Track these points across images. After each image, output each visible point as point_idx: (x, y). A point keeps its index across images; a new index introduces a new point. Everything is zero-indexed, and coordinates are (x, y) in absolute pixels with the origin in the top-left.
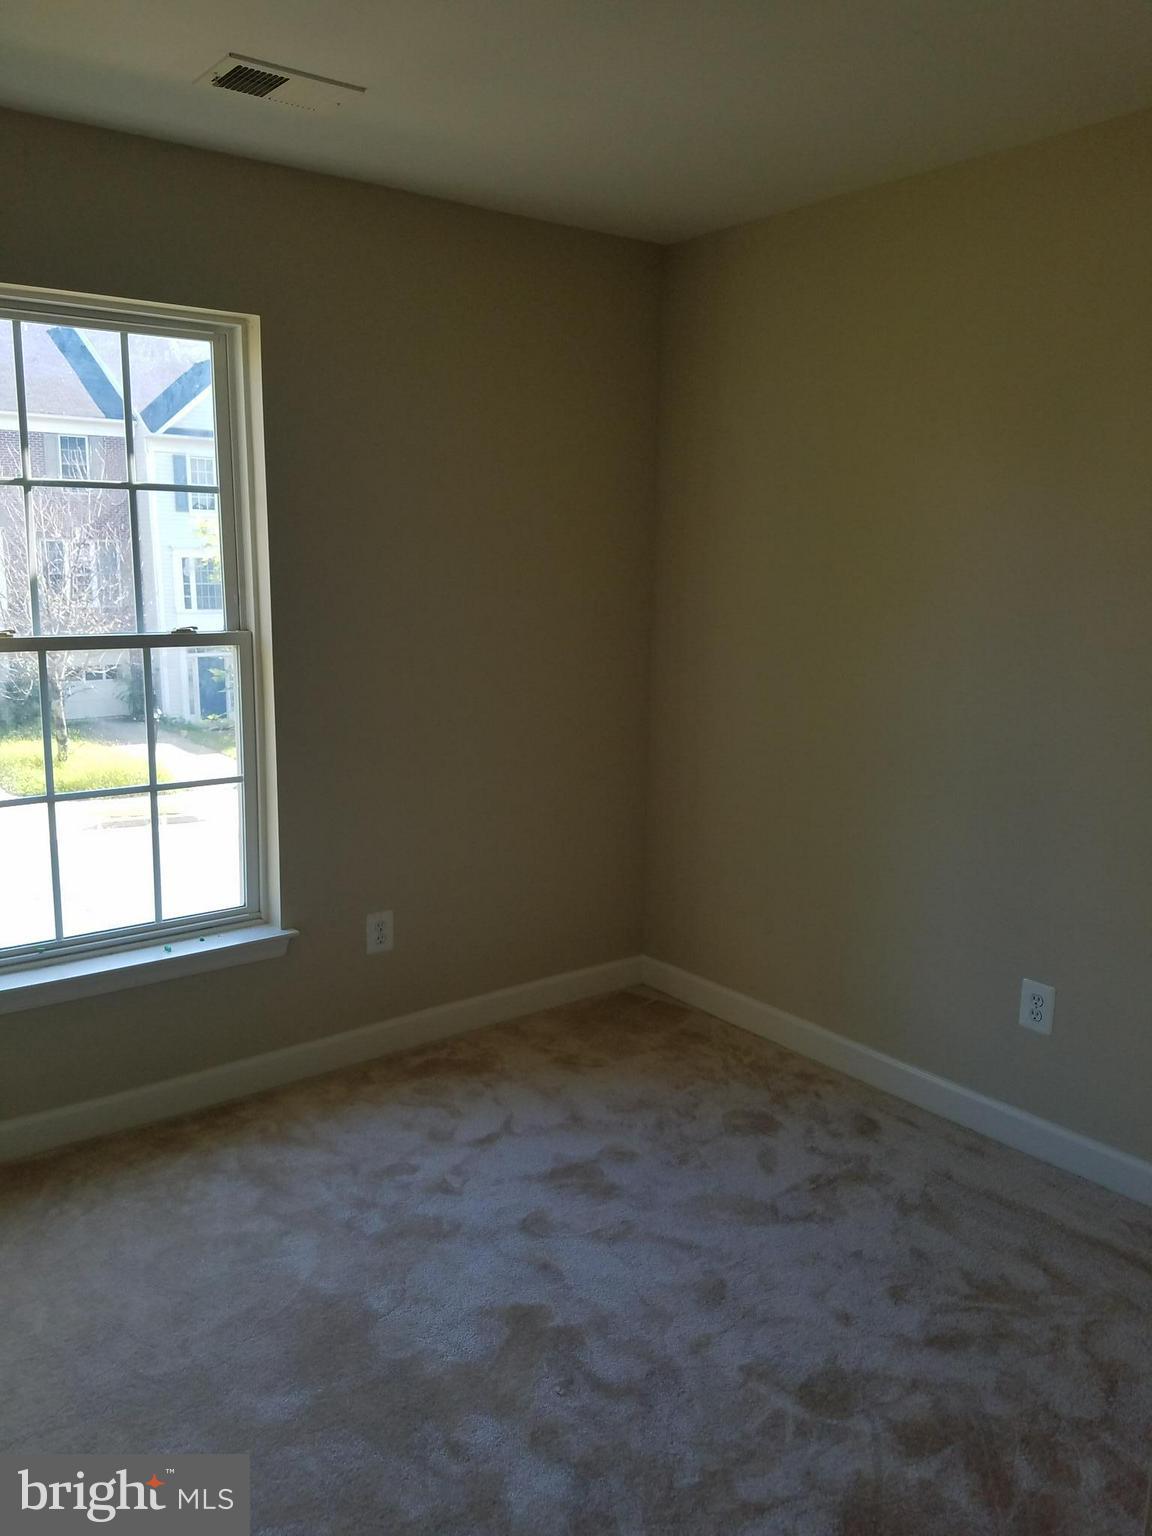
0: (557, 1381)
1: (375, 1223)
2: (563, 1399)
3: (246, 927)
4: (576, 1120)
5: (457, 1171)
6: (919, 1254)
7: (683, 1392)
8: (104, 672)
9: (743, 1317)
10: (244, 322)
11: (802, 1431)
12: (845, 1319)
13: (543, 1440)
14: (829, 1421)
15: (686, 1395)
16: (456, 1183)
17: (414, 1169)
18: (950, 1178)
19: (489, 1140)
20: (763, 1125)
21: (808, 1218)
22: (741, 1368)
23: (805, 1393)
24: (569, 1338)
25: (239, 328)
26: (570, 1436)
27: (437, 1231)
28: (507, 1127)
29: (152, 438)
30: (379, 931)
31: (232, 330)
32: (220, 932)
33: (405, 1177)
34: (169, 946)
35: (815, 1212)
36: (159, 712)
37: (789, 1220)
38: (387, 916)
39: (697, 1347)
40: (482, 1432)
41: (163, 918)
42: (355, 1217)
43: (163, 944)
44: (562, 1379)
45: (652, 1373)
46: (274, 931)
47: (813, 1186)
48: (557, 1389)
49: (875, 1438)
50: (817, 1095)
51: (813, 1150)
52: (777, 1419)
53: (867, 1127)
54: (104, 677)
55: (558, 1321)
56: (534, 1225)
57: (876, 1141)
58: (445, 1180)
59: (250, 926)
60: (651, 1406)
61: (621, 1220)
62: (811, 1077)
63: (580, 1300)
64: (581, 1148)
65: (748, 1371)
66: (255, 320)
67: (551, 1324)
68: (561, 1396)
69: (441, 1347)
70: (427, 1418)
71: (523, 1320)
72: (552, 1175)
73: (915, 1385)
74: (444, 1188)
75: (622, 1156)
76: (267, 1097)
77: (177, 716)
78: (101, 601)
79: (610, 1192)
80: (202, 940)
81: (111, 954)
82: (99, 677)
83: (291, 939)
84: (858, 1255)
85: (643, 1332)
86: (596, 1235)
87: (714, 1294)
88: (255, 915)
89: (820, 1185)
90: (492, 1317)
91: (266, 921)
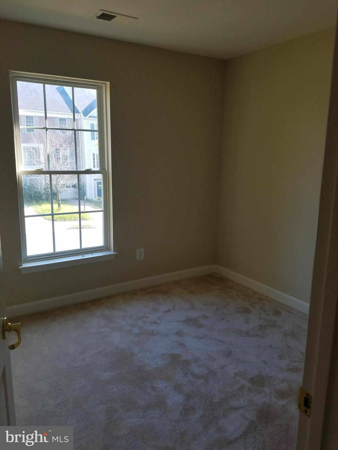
0: (182, 373)
1: (136, 330)
2: (184, 378)
3: (104, 251)
4: (193, 307)
5: (159, 318)
6: (289, 347)
7: (217, 378)
8: (71, 185)
9: (236, 360)
10: (105, 84)
11: (250, 390)
12: (265, 362)
13: (178, 388)
14: (258, 388)
15: (218, 379)
16: (158, 321)
17: (147, 317)
18: (300, 327)
19: (169, 311)
20: (247, 311)
21: (257, 336)
22: (234, 373)
23: (252, 381)
24: (187, 363)
25: (104, 85)
26: (185, 387)
27: (152, 333)
28: (174, 308)
29: (85, 119)
30: (140, 254)
31: (102, 86)
32: (97, 252)
33: (145, 320)
34: (83, 255)
35: (259, 334)
36: (86, 197)
37: (252, 336)
38: (142, 250)
39: (222, 367)
40: (161, 385)
41: (82, 248)
42: (131, 329)
43: (82, 255)
44: (184, 373)
45: (209, 373)
46: (112, 252)
47: (260, 328)
48: (182, 375)
49: (271, 393)
50: (264, 304)
51: (261, 318)
52: (243, 387)
53: (277, 313)
54: (71, 187)
55: (184, 358)
56: (179, 333)
57: (280, 317)
58: (156, 321)
59: (105, 251)
60: (208, 381)
61: (204, 333)
62: (262, 299)
63: (191, 353)
64: (193, 314)
65: (236, 374)
66: (108, 83)
67: (182, 359)
68: (183, 377)
69: (152, 363)
70: (146, 380)
71: (174, 358)
72: (186, 321)
73: (283, 381)
74: (155, 323)
75: (206, 317)
76: (109, 297)
77: (91, 198)
78: (70, 166)
79: (201, 326)
80: (92, 254)
81: (68, 257)
82: (70, 187)
83: (116, 255)
84: (271, 346)
85: (208, 362)
86: (196, 337)
87: (229, 354)
88: (106, 248)
89: (261, 327)
90: (166, 356)
91: (109, 250)
